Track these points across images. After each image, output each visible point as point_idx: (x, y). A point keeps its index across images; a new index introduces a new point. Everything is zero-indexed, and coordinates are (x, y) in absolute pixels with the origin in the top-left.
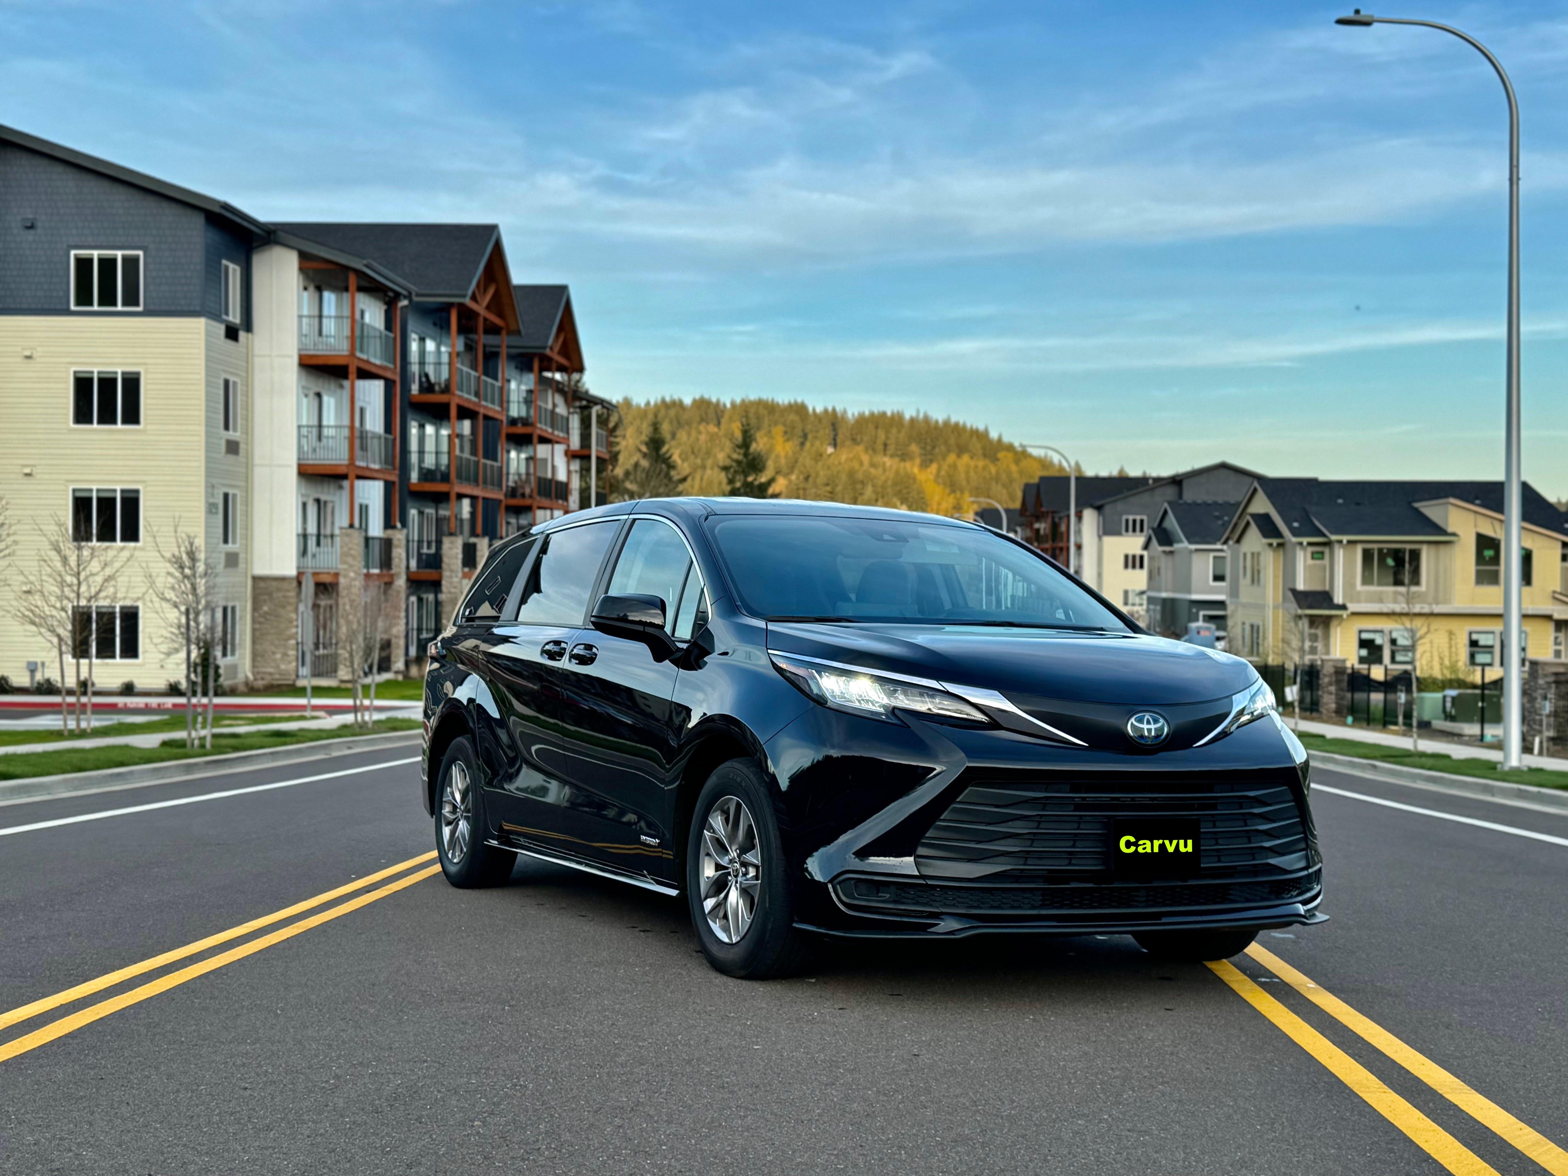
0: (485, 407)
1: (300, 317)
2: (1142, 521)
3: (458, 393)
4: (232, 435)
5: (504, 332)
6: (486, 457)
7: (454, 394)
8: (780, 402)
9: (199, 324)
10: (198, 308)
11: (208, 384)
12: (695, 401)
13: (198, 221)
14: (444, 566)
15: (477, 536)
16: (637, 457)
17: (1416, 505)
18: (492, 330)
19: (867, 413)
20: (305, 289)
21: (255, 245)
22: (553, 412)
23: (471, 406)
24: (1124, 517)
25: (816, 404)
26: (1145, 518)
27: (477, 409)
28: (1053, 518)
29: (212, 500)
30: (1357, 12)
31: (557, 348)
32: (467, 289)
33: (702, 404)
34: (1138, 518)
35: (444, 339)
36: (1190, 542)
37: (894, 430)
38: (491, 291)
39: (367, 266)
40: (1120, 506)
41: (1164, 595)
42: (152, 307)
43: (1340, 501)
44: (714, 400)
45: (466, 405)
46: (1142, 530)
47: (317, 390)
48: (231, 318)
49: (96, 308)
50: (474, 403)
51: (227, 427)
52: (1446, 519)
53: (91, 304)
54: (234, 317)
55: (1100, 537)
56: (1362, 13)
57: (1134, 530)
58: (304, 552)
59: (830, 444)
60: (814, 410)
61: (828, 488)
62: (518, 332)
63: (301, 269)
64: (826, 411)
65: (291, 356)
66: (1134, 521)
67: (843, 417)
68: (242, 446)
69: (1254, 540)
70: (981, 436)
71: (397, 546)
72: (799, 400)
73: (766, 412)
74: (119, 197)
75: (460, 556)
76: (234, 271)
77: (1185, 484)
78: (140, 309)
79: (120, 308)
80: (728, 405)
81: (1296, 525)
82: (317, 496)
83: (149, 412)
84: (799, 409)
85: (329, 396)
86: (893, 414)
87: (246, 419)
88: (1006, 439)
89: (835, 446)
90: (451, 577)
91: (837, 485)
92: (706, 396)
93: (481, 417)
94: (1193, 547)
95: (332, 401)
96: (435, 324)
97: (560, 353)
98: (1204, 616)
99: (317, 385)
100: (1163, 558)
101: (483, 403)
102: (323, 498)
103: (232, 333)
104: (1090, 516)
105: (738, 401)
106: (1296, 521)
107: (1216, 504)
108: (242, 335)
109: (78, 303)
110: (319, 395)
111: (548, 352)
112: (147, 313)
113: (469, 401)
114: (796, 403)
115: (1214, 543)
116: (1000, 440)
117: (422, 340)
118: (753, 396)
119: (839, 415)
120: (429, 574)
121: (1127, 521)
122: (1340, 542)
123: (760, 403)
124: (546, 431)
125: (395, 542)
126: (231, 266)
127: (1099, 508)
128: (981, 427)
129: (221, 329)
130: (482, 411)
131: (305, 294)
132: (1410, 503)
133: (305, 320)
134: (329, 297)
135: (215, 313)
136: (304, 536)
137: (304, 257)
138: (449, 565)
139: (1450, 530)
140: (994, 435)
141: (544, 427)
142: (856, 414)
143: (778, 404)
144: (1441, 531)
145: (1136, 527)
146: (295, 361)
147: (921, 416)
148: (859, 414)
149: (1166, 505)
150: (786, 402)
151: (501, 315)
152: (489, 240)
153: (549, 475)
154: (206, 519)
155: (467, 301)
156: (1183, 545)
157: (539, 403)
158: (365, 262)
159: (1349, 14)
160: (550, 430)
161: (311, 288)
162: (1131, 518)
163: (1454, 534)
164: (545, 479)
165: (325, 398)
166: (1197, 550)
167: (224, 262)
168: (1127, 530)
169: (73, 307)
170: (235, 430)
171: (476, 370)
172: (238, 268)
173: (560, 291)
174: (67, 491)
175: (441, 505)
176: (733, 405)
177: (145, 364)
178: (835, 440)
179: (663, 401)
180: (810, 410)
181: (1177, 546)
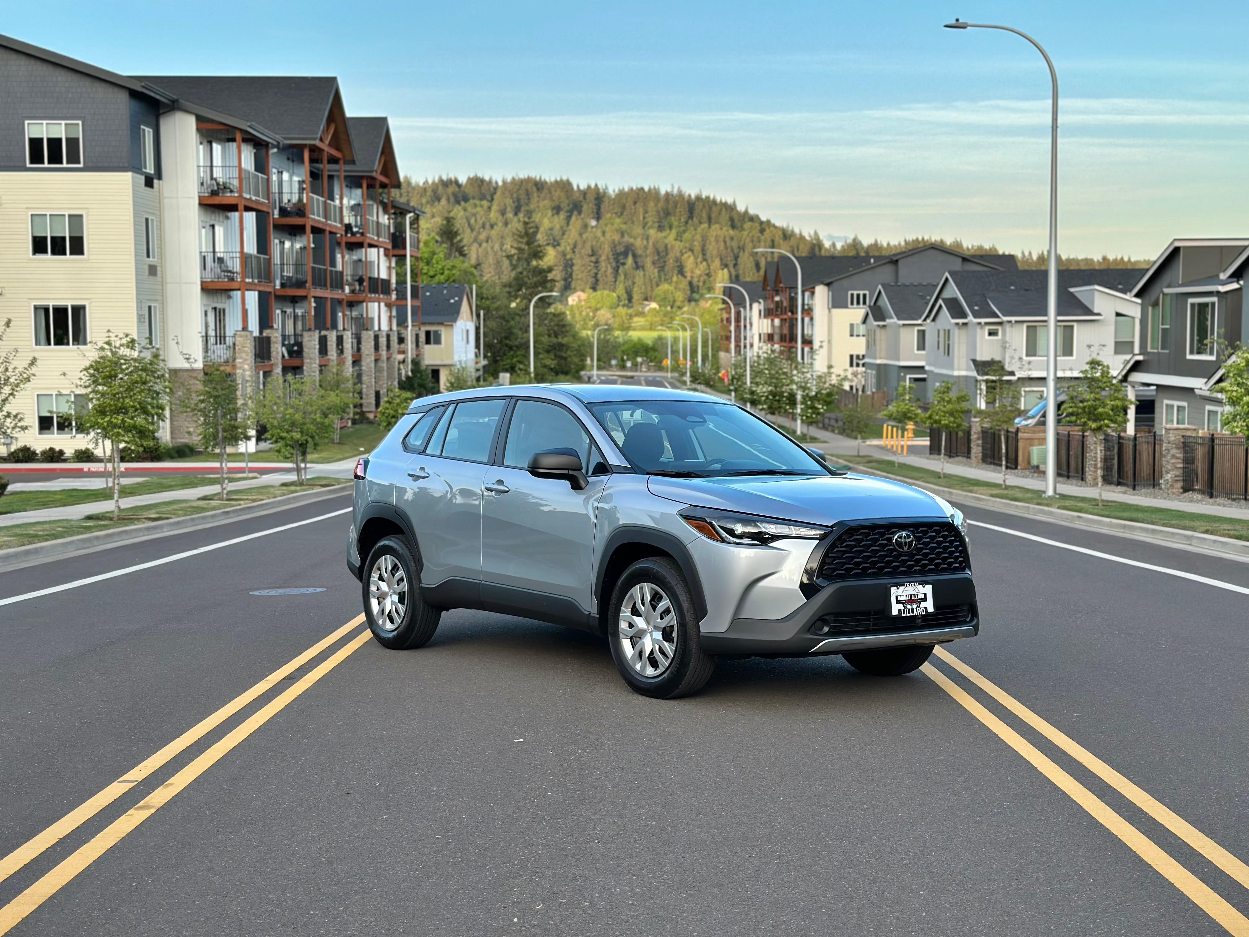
0: (330, 225)
1: (198, 166)
2: (865, 296)
3: (312, 216)
4: (152, 260)
5: (341, 162)
6: (331, 266)
7: (308, 218)
8: (548, 180)
9: (127, 177)
10: (126, 165)
11: (135, 224)
12: (469, 179)
13: (123, 97)
14: (305, 355)
15: (327, 329)
16: (433, 246)
17: (1072, 290)
18: (333, 160)
19: (626, 189)
20: (201, 143)
21: (161, 112)
22: (378, 223)
23: (320, 226)
24: (850, 293)
25: (580, 182)
26: (867, 292)
27: (324, 228)
28: (790, 293)
29: (140, 313)
30: (957, 20)
31: (379, 171)
32: (317, 133)
33: (478, 182)
34: (861, 293)
35: (295, 171)
36: (899, 319)
37: (652, 204)
38: (332, 131)
39: (249, 127)
40: (845, 282)
41: (878, 361)
42: (90, 164)
43: (1012, 288)
44: (487, 178)
45: (317, 225)
46: (864, 303)
47: (212, 223)
48: (148, 171)
49: (46, 165)
50: (322, 223)
51: (148, 256)
52: (1093, 302)
53: (42, 162)
54: (150, 169)
55: (829, 310)
56: (960, 21)
57: (858, 303)
58: (206, 350)
59: (593, 218)
60: (578, 186)
61: (593, 259)
62: (353, 162)
63: (198, 130)
64: (589, 187)
65: (193, 198)
66: (858, 296)
67: (605, 193)
68: (159, 269)
69: (946, 318)
70: (730, 208)
71: (274, 343)
72: (565, 178)
73: (535, 189)
74: (61, 78)
75: (317, 347)
76: (148, 132)
77: (900, 263)
78: (81, 165)
79: (65, 165)
80: (500, 183)
81: (976, 308)
82: (214, 305)
83: (91, 246)
84: (565, 186)
85: (220, 226)
86: (650, 190)
87: (161, 247)
88: (752, 212)
89: (598, 219)
90: (311, 363)
91: (600, 256)
92: (480, 175)
93: (327, 233)
94: (901, 322)
95: (222, 229)
96: (288, 159)
97: (381, 173)
98: (910, 378)
99: (212, 218)
100: (878, 331)
101: (329, 222)
102: (219, 306)
103: (149, 183)
104: (821, 291)
105: (509, 179)
106: (977, 305)
107: (920, 285)
108: (156, 182)
109: (32, 162)
110: (213, 226)
111: (374, 174)
112: (85, 169)
113: (319, 221)
114: (562, 180)
115: (917, 319)
116: (746, 212)
117: (280, 173)
118: (523, 175)
119: (601, 191)
120: (295, 362)
121: (852, 295)
122: (1010, 322)
123: (529, 180)
124: (373, 239)
125: (273, 339)
126: (147, 129)
127: (828, 285)
128: (730, 201)
129: (142, 179)
130: (328, 229)
131: (201, 147)
132: (1066, 288)
133: (202, 169)
134: (217, 148)
135: (136, 167)
136: (206, 337)
137: (200, 119)
138: (308, 354)
139: (1096, 311)
140: (741, 208)
141: (372, 236)
142: (617, 191)
143: (546, 182)
144: (1090, 312)
145: (858, 301)
146: (196, 201)
147: (675, 191)
148: (620, 190)
149: (880, 287)
150: (553, 180)
151: (338, 149)
152: (330, 92)
153: (376, 276)
154: (138, 327)
155: (317, 143)
156: (893, 321)
157: (368, 217)
158: (249, 124)
159: (953, 22)
160: (376, 238)
161: (205, 143)
162: (855, 293)
163: (1099, 314)
164: (374, 279)
165: (217, 228)
166: (904, 325)
167: (142, 127)
168: (852, 303)
169: (28, 165)
170: (154, 257)
171: (323, 197)
172: (151, 130)
173: (383, 121)
174: (30, 306)
175: (297, 305)
176: (504, 182)
177: (88, 208)
178: (598, 213)
179: (441, 180)
180: (575, 188)
181: (888, 321)
